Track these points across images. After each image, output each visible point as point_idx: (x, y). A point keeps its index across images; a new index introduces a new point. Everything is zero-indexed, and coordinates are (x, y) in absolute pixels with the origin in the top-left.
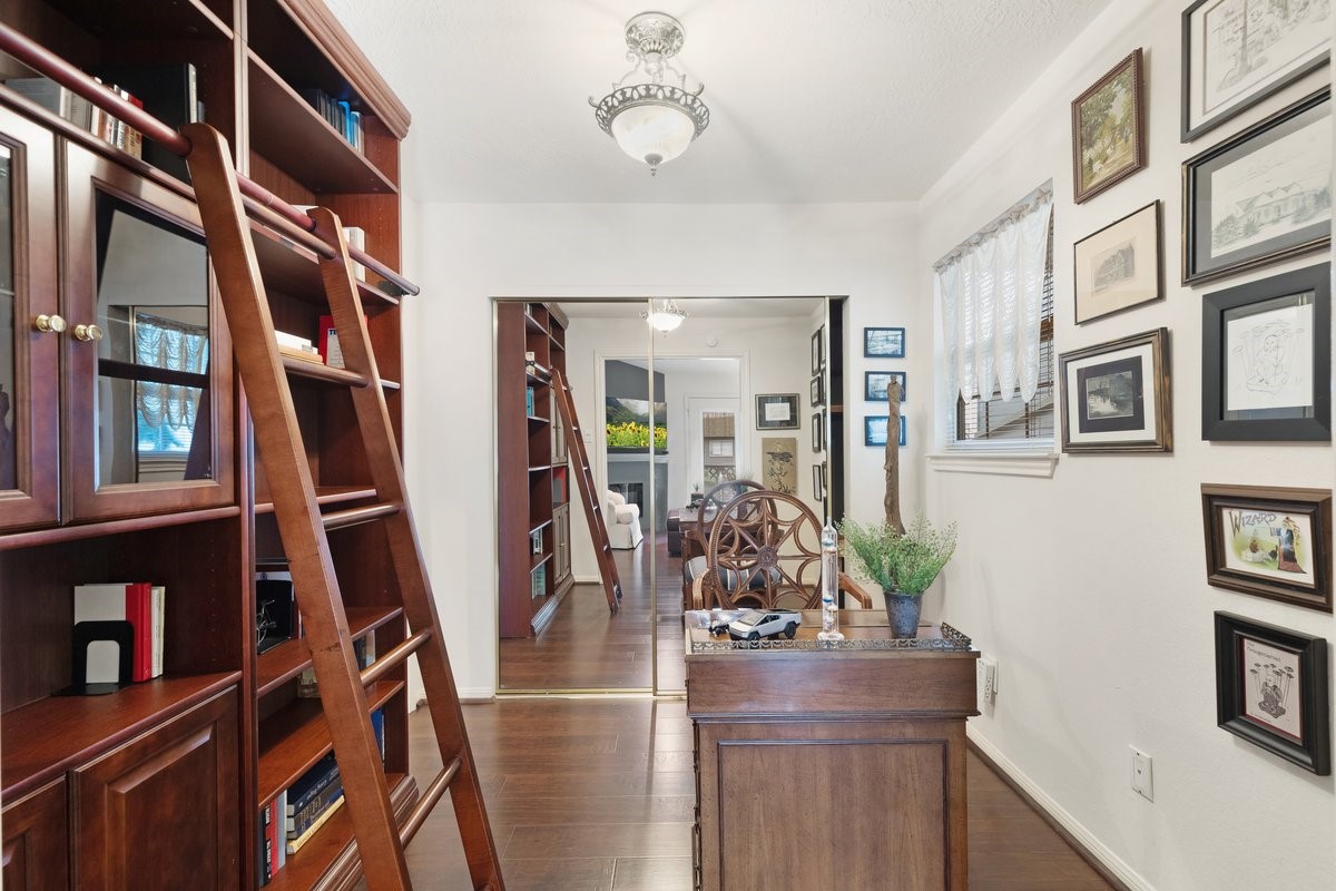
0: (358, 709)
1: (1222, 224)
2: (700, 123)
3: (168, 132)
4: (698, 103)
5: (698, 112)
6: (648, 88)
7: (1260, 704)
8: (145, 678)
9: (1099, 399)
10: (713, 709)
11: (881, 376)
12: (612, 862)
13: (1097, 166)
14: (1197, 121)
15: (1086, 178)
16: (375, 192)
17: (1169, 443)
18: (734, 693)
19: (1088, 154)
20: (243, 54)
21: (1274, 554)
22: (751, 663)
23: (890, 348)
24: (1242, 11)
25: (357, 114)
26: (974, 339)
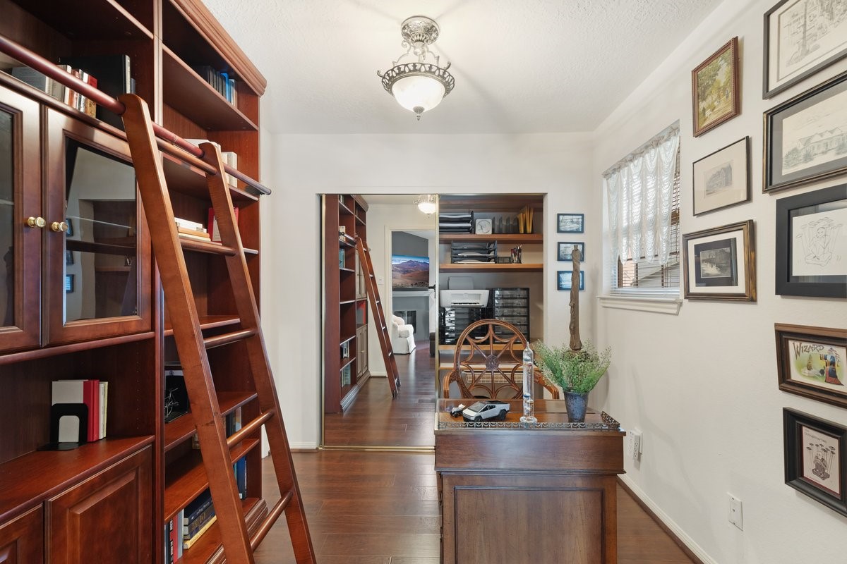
0: (225, 463)
1: (789, 153)
2: (448, 87)
3: (111, 100)
4: (447, 74)
5: (447, 80)
6: (414, 65)
7: (813, 470)
8: (94, 440)
9: (709, 265)
10: (452, 466)
11: (569, 245)
12: (389, 559)
13: (708, 113)
14: (773, 86)
15: (701, 120)
16: (244, 130)
17: (754, 296)
18: (466, 455)
19: (702, 105)
20: (159, 48)
21: (822, 372)
22: (475, 437)
23: (575, 227)
24: (803, 14)
25: (233, 81)
26: (629, 223)
